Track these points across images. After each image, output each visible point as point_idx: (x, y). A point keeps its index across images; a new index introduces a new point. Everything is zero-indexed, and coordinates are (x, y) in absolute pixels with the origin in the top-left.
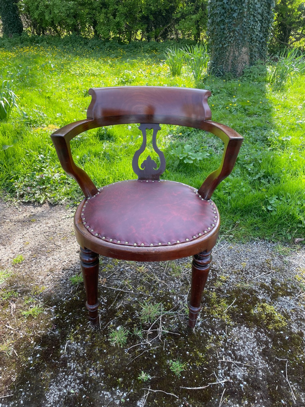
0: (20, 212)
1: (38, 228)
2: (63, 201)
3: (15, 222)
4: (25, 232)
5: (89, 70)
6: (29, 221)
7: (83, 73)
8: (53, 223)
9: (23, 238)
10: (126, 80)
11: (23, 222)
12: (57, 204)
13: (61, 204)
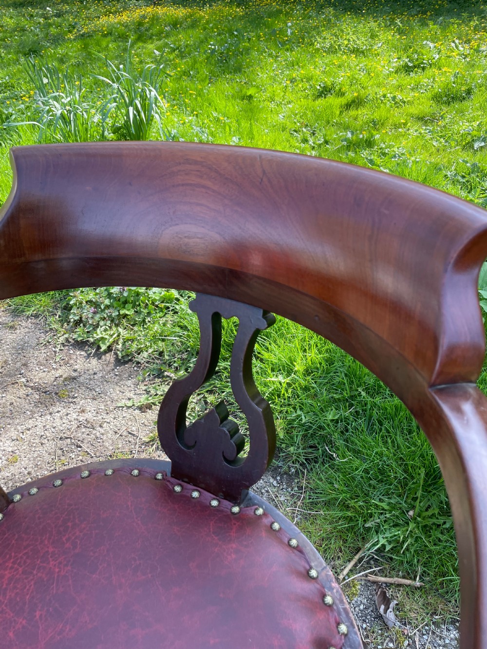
0: (55, 362)
1: (61, 418)
2: (145, 354)
3: (32, 388)
4: (31, 423)
5: (349, 40)
6: (56, 394)
7: (337, 47)
8: (94, 414)
9: (17, 440)
10: (416, 63)
11: (45, 392)
12: (131, 360)
13: (138, 363)
